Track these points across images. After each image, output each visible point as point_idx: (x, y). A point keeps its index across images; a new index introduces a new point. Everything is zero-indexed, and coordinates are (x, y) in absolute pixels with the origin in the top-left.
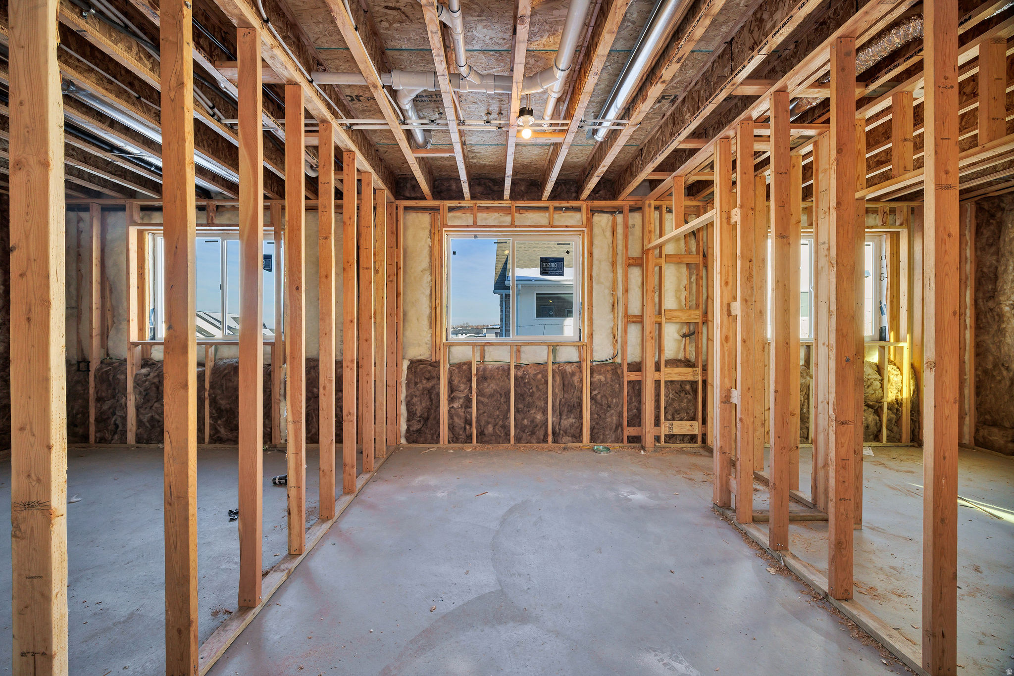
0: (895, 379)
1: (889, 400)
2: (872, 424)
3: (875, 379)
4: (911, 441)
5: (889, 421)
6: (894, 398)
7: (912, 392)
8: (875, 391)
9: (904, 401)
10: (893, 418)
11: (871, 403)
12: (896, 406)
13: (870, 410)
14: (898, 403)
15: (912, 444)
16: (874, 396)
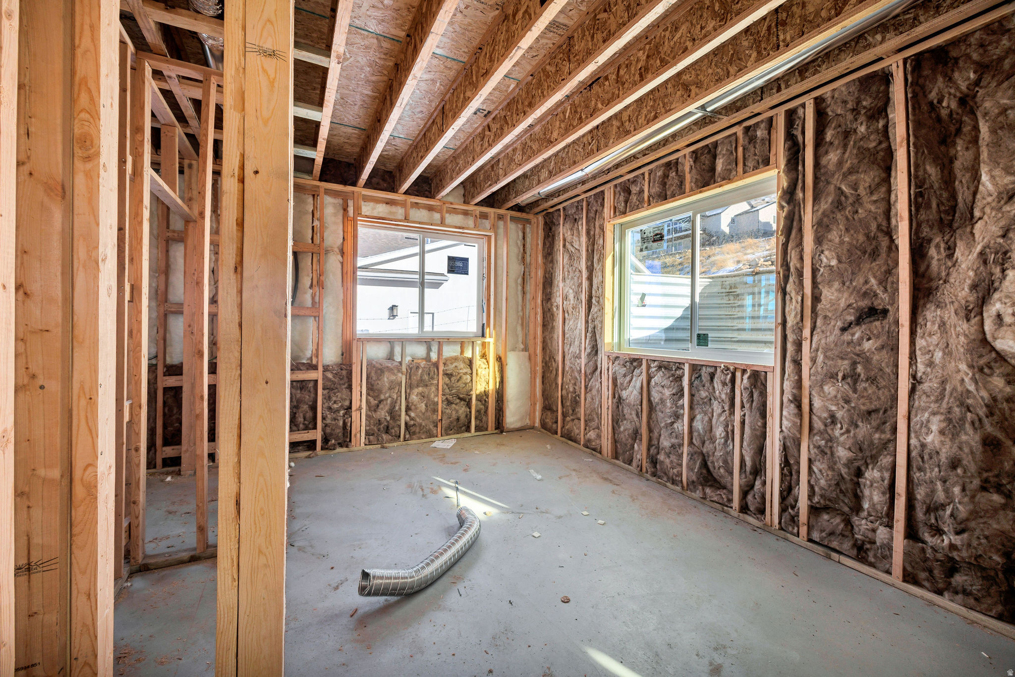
0: (484, 372)
1: (478, 392)
2: (463, 417)
3: (466, 374)
4: (496, 429)
5: (478, 411)
6: (483, 390)
7: (498, 384)
8: (466, 384)
9: (490, 392)
10: (481, 409)
11: (461, 396)
12: (483, 398)
13: (462, 402)
14: (486, 394)
15: (496, 431)
16: (465, 390)
